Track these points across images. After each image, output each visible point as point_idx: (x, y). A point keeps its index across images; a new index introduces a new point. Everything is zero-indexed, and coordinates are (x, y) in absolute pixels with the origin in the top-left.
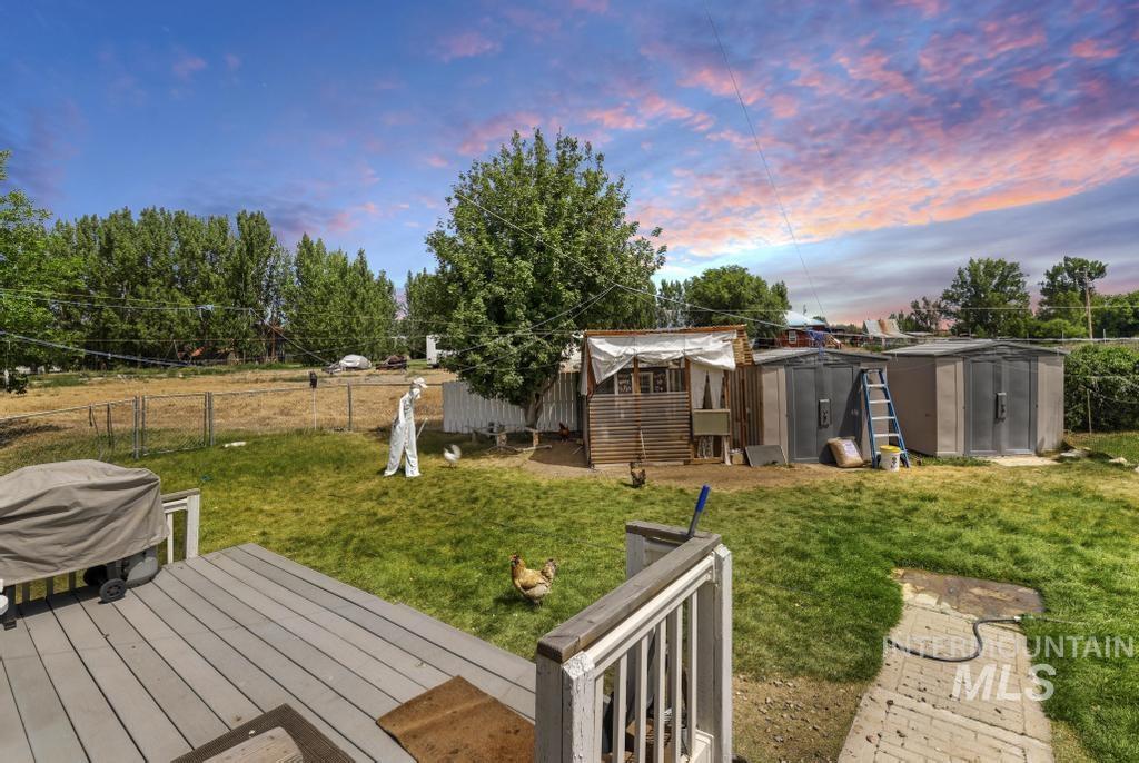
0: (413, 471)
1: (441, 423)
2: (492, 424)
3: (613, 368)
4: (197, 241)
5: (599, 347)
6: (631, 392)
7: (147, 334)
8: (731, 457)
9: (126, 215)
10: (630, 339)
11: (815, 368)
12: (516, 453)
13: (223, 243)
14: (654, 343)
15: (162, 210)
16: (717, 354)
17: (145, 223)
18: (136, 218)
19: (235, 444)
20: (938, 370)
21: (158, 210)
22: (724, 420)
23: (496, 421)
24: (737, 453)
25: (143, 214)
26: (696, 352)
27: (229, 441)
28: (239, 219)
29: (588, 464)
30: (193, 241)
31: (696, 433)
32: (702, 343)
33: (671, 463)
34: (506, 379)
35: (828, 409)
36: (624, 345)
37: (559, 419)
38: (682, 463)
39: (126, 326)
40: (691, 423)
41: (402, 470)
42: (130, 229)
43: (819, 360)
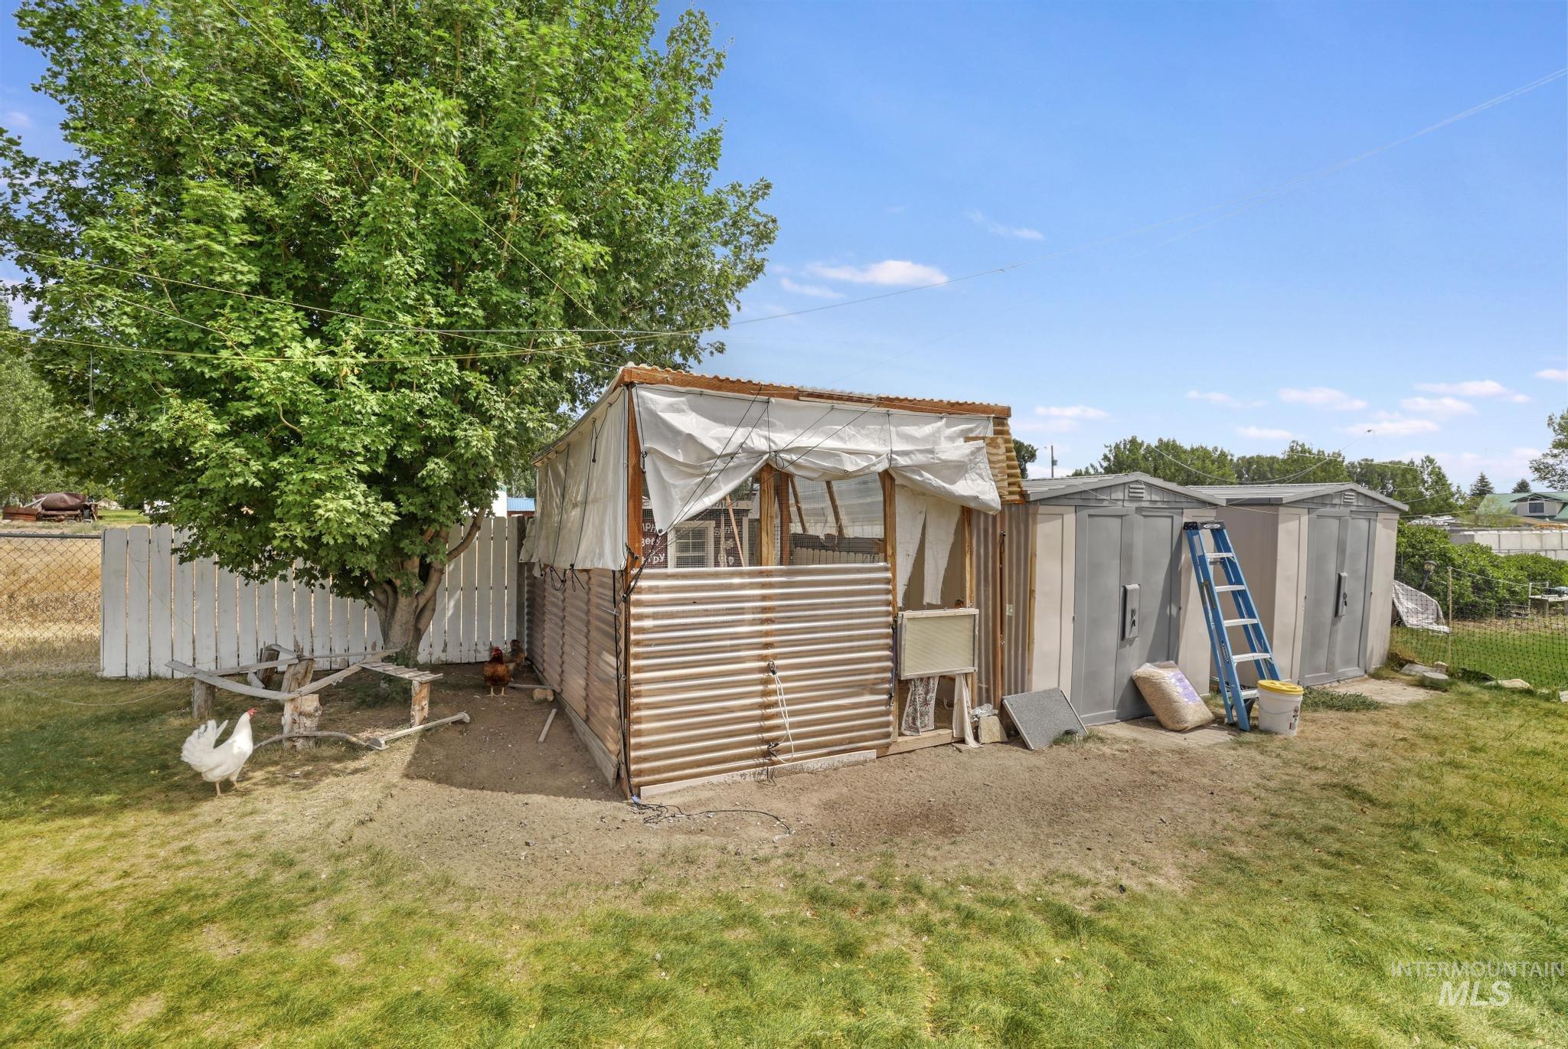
1: (93, 649)
2: (273, 654)
5: (670, 417)
6: (665, 564)
8: (976, 727)
10: (756, 410)
11: (1121, 516)
12: (354, 750)
14: (815, 425)
20: (1281, 532)
23: (286, 643)
24: (987, 714)
31: (906, 672)
32: (924, 440)
33: (846, 756)
34: (329, 507)
35: (1137, 604)
36: (739, 423)
37: (484, 631)
38: (873, 753)
40: (897, 647)
43: (1131, 499)
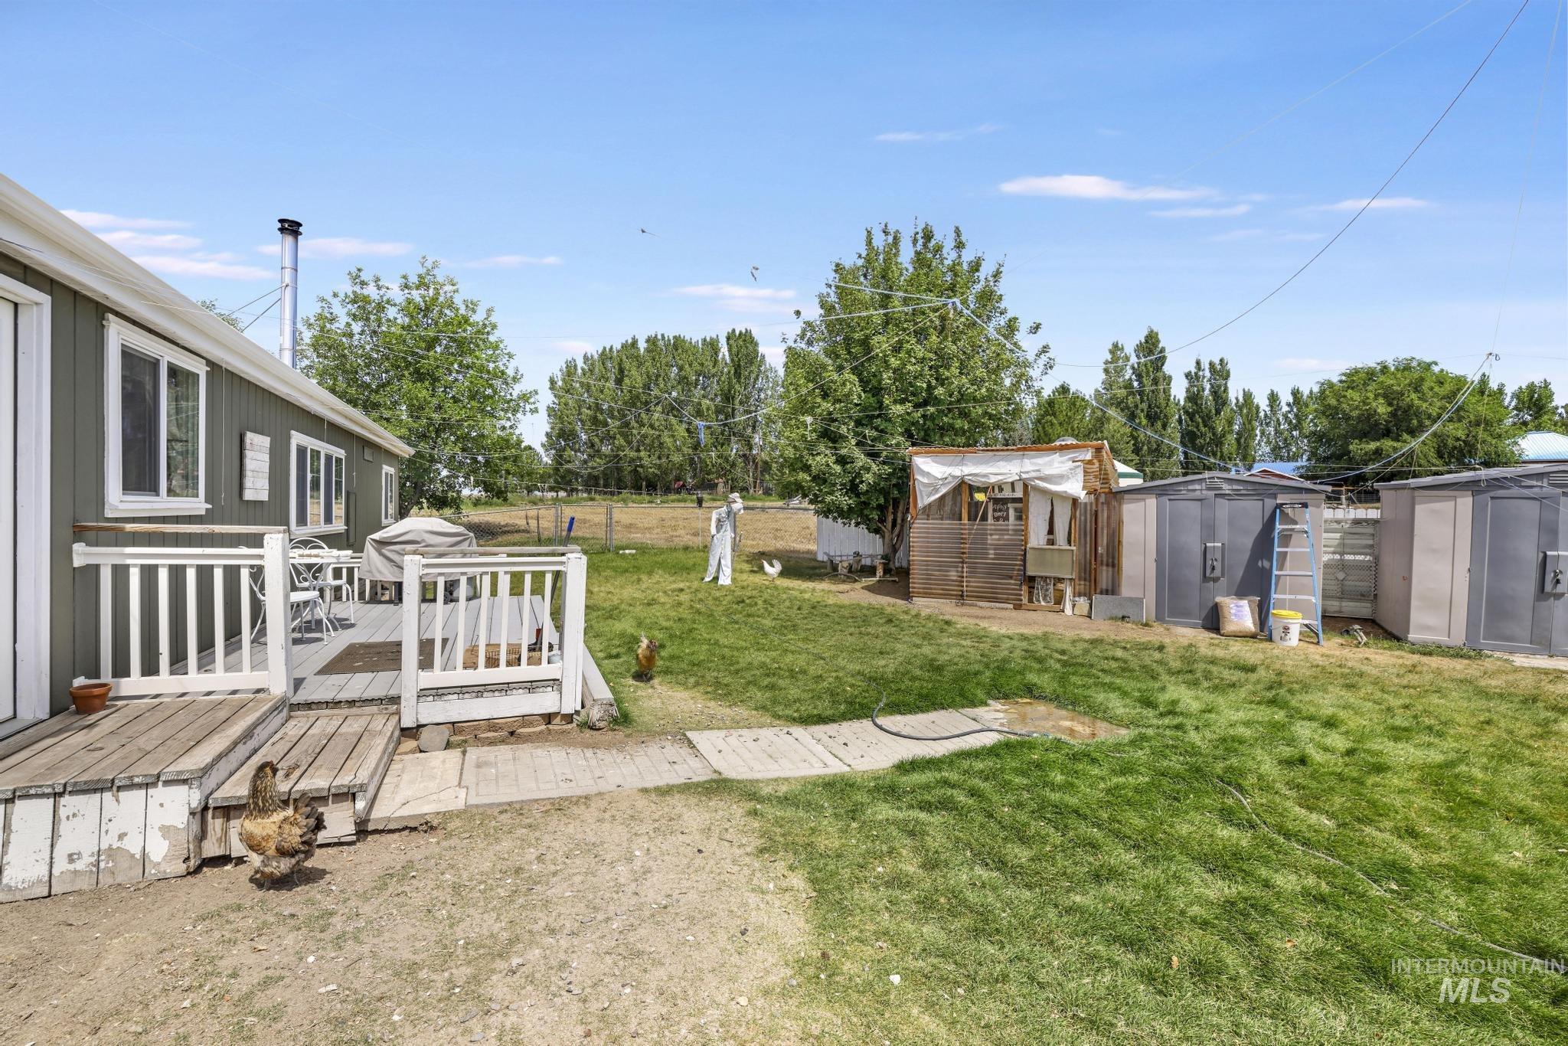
0: (725, 580)
3: (937, 491)
4: (690, 365)
5: (924, 467)
7: (649, 462)
8: (1074, 606)
9: (634, 343)
11: (1200, 500)
12: (855, 581)
13: (714, 367)
14: (986, 462)
15: (663, 335)
16: (1060, 478)
17: (648, 350)
18: (642, 345)
19: (627, 551)
20: (1418, 508)
21: (659, 337)
22: (1067, 558)
24: (1082, 601)
25: (648, 341)
26: (1034, 474)
27: (624, 549)
28: (728, 339)
29: (907, 596)
30: (687, 366)
31: (1030, 573)
32: (1045, 464)
33: (997, 605)
35: (1218, 556)
36: (950, 465)
38: (1011, 606)
39: (633, 454)
40: (1024, 561)
41: (716, 579)
42: (637, 357)
43: (1209, 489)
